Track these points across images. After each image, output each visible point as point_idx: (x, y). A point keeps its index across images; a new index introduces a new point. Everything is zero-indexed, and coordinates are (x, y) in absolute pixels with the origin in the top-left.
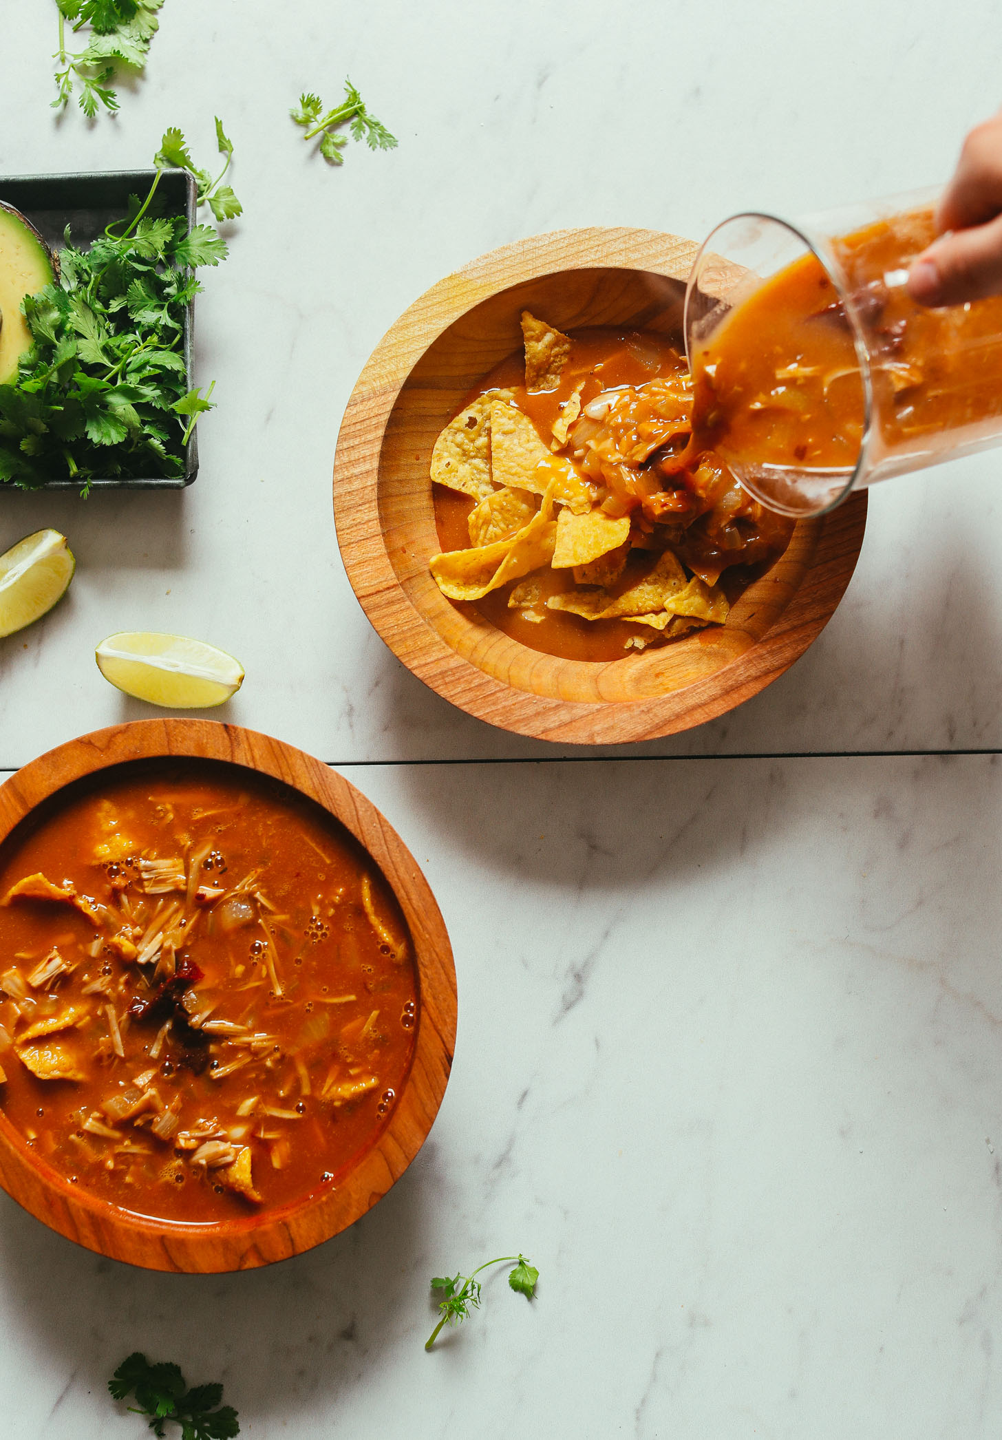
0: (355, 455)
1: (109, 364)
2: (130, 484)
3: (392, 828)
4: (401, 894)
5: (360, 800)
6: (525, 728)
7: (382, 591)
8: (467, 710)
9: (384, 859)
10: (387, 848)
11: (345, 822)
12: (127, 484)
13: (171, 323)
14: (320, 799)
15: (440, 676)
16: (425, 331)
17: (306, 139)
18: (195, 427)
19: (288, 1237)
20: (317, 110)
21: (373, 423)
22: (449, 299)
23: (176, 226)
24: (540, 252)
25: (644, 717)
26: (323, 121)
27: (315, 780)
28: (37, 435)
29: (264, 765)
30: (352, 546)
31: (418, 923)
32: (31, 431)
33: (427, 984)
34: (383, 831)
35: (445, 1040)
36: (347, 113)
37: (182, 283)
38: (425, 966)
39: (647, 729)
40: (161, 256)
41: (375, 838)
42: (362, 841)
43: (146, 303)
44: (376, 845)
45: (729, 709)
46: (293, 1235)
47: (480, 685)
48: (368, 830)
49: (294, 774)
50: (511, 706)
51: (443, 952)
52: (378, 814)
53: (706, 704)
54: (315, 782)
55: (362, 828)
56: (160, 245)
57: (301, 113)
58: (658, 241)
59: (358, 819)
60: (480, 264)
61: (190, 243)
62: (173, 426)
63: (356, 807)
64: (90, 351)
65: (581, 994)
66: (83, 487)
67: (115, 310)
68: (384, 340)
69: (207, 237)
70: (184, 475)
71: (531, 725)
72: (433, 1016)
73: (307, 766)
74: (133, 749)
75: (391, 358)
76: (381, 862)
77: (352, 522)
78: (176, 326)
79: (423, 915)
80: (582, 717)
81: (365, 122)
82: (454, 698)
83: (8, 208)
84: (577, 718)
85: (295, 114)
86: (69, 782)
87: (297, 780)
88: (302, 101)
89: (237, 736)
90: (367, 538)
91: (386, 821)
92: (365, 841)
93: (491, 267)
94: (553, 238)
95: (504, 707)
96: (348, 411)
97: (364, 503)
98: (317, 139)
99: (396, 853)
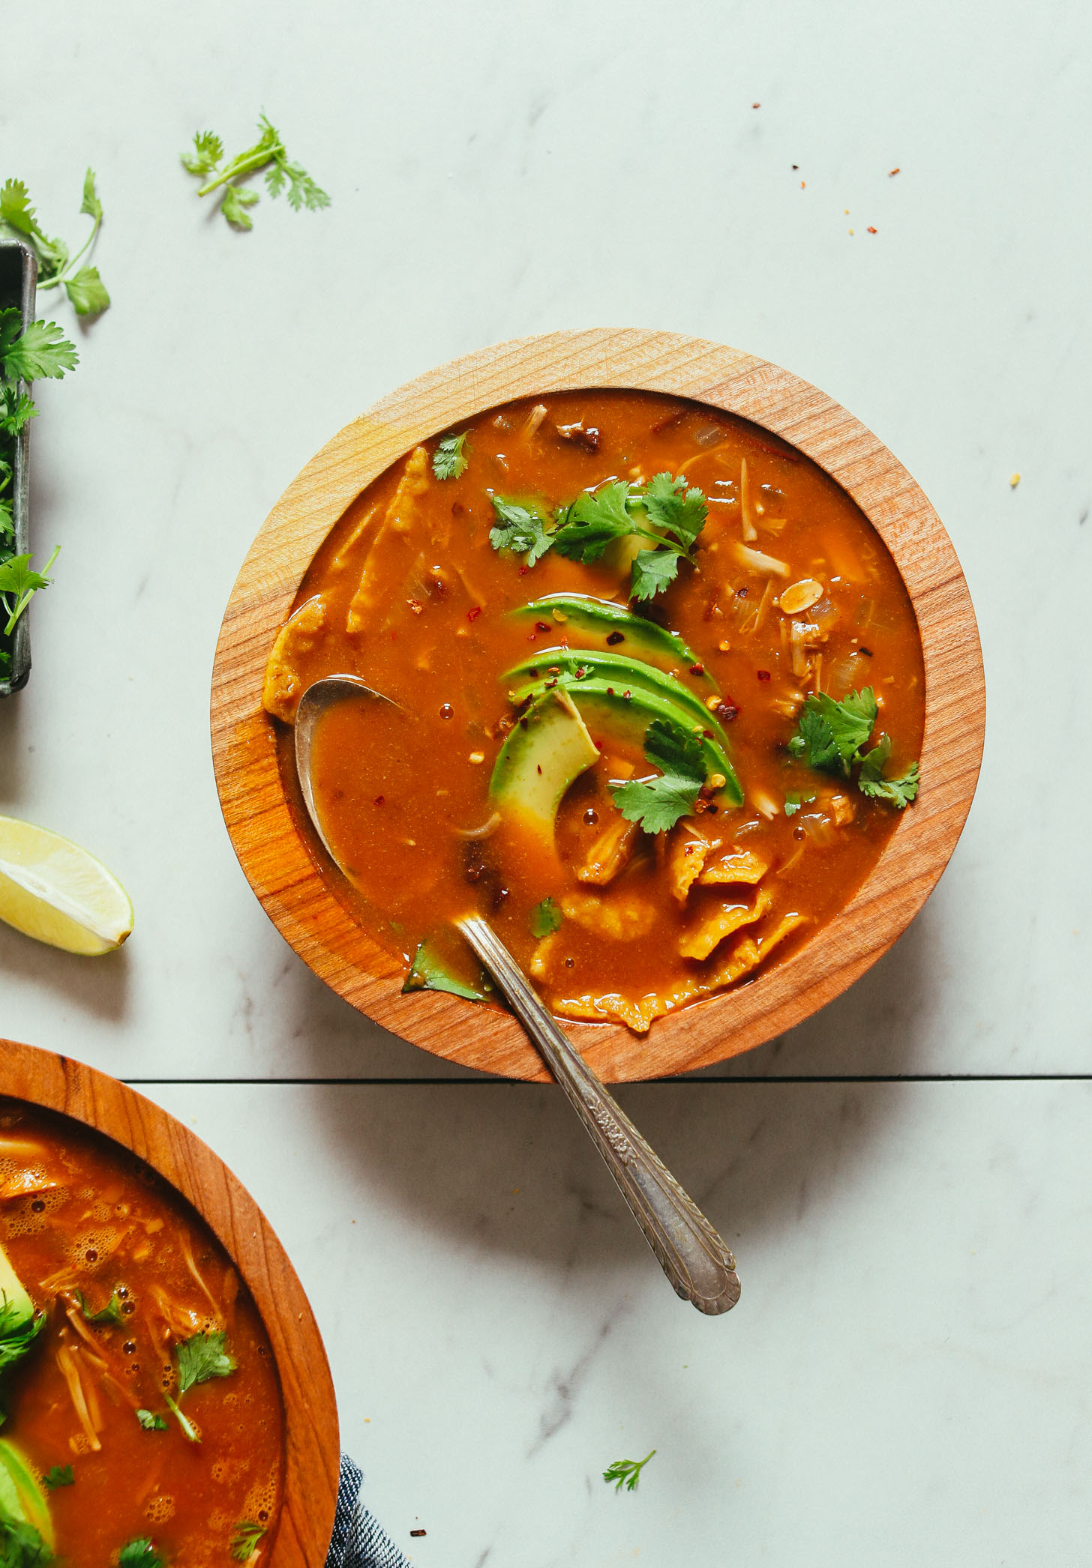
0: (238, 692)
3: (278, 1242)
4: (278, 1339)
5: (239, 1195)
6: (514, 1067)
7: (292, 886)
8: (428, 1048)
9: (262, 1286)
10: (268, 1270)
11: (212, 1224)
14: (181, 1186)
15: (386, 1002)
16: (326, 504)
17: (201, 195)
18: (26, 610)
20: (216, 155)
21: (262, 643)
22: (358, 454)
24: (484, 374)
25: (685, 1037)
26: (225, 170)
27: (179, 1157)
29: (109, 1125)
30: (244, 823)
31: (295, 1385)
34: (265, 1246)
35: (310, 1559)
36: (259, 160)
37: (14, 404)
38: (297, 1449)
39: (691, 1054)
41: (252, 1253)
42: (233, 1256)
44: (253, 1264)
45: (806, 1015)
47: (444, 1010)
48: (244, 1240)
49: (150, 1143)
50: (491, 1037)
52: (263, 1220)
53: (773, 1011)
54: (178, 1160)
55: (237, 1237)
57: (196, 158)
58: (651, 343)
59: (232, 1223)
61: (24, 347)
63: (231, 1206)
65: (567, 1415)
68: (270, 520)
69: (49, 337)
70: (10, 675)
71: (522, 1061)
72: (298, 1522)
73: (170, 1136)
75: (281, 546)
76: (256, 1289)
77: (242, 789)
79: (305, 1375)
80: (594, 1045)
81: (286, 171)
82: (408, 1032)
84: (588, 1046)
85: (187, 160)
87: (153, 1153)
88: (197, 142)
89: (76, 1077)
90: (266, 811)
91: (272, 1232)
92: (237, 1256)
93: (415, 404)
94: (501, 353)
95: (482, 1040)
96: (225, 628)
97: (257, 761)
98: (217, 195)
99: (279, 1281)
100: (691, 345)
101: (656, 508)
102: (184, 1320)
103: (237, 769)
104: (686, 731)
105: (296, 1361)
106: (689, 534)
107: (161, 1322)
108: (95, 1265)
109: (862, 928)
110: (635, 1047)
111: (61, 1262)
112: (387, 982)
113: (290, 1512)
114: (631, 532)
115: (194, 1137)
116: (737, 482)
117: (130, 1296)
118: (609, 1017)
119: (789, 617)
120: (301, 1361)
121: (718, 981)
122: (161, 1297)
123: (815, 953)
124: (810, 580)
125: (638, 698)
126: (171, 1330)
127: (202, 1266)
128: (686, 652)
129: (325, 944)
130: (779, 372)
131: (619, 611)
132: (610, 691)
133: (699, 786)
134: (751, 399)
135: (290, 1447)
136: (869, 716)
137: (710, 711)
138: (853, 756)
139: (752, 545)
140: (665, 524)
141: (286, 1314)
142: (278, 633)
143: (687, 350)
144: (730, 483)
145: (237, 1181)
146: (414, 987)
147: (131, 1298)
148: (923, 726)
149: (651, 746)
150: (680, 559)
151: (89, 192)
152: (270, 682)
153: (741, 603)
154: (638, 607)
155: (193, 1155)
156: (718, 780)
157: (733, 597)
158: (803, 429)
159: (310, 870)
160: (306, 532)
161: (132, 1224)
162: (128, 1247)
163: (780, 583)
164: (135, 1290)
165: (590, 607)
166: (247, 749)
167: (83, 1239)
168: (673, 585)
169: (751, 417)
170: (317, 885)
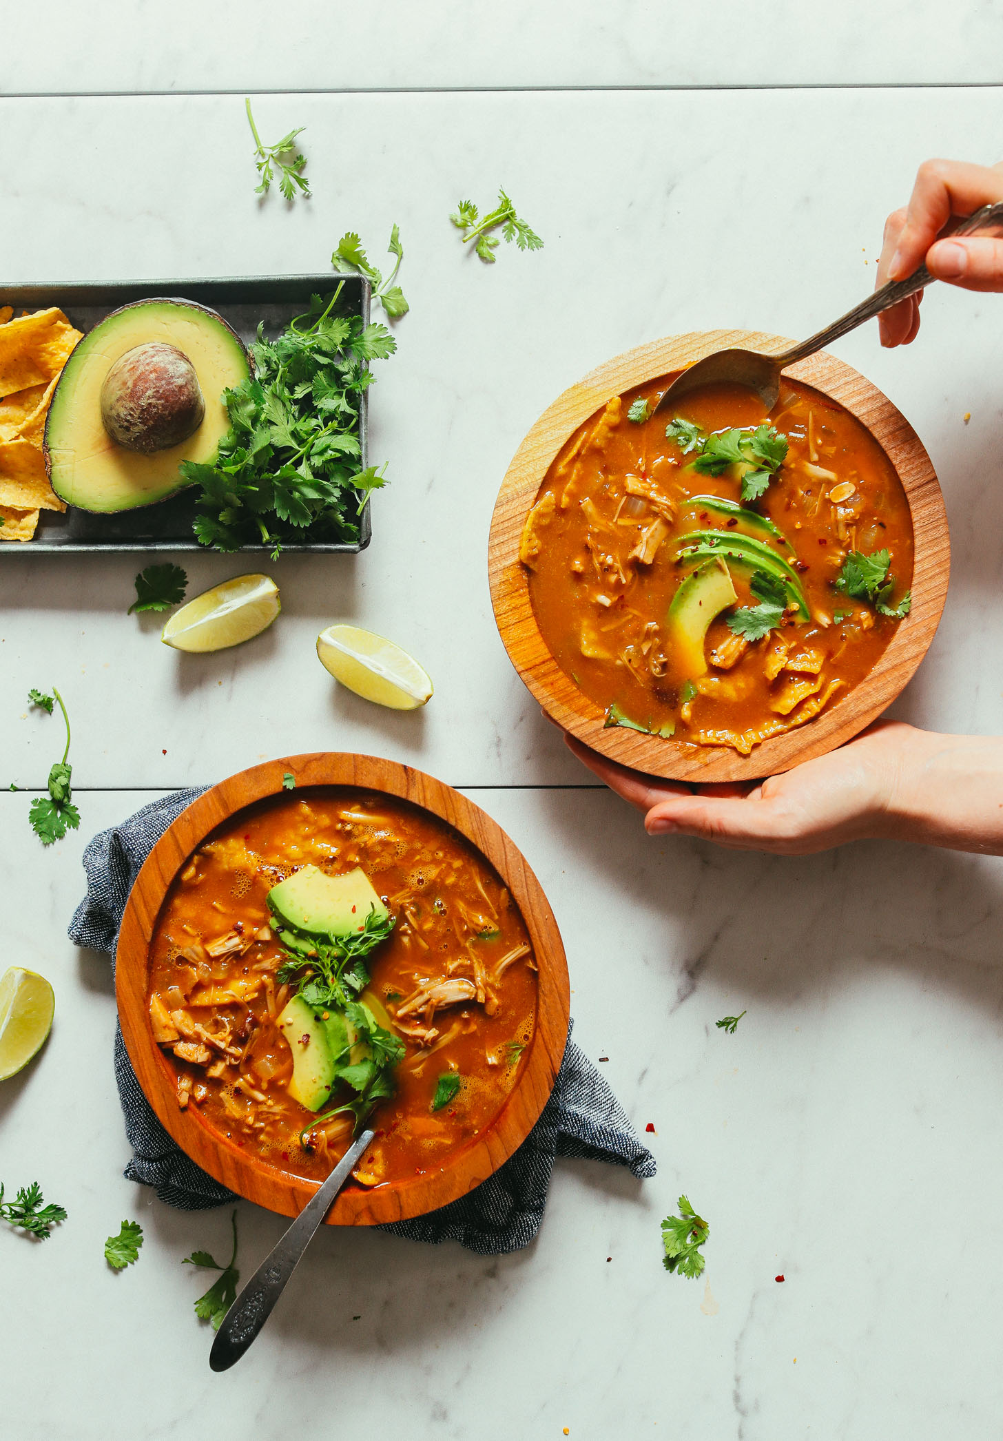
0: (505, 549)
1: (296, 447)
2: (314, 549)
3: (533, 874)
5: (510, 846)
6: (671, 772)
7: (538, 665)
9: (524, 899)
10: (527, 890)
11: (494, 864)
12: (311, 548)
13: (349, 410)
14: (476, 841)
15: (595, 734)
17: (464, 242)
18: (369, 500)
19: (398, 1205)
20: (473, 216)
21: (518, 520)
22: (574, 406)
23: (352, 325)
24: (649, 358)
25: (772, 754)
26: (479, 226)
27: (474, 824)
28: (232, 508)
29: (433, 806)
30: (509, 628)
31: (544, 957)
32: (228, 504)
33: (544, 1010)
34: (525, 876)
35: (553, 1059)
36: (500, 218)
37: (358, 374)
38: (545, 995)
39: (775, 764)
40: (339, 348)
41: (518, 880)
43: (327, 391)
44: (519, 886)
46: (402, 1204)
47: (629, 739)
48: (513, 873)
50: (657, 754)
51: (562, 985)
52: (524, 861)
53: (823, 739)
54: (474, 826)
55: (509, 871)
56: (338, 340)
57: (460, 217)
58: (749, 339)
59: (506, 863)
60: (597, 373)
61: (365, 339)
62: (350, 498)
63: (505, 852)
64: (281, 435)
65: (696, 988)
66: (274, 550)
67: (300, 396)
68: (522, 447)
69: (380, 333)
70: (359, 540)
71: (675, 769)
72: (546, 1037)
73: (469, 812)
74: (324, 775)
75: (529, 462)
76: (520, 901)
77: (507, 608)
78: (354, 412)
79: (549, 951)
80: (718, 758)
81: (515, 225)
83: (211, 313)
84: (714, 759)
85: (454, 219)
86: (266, 795)
88: (460, 208)
89: (413, 777)
90: (522, 621)
91: (529, 867)
92: (509, 882)
93: (608, 376)
94: (659, 345)
95: (652, 756)
96: (496, 511)
97: (517, 591)
98: (474, 240)
99: (534, 896)
100: (774, 340)
101: (758, 445)
102: (474, 919)
103: (505, 596)
104: (775, 577)
105: (544, 943)
106: (777, 461)
107: (461, 921)
108: (422, 887)
109: (876, 689)
110: (741, 761)
111: (403, 886)
112: (595, 722)
113: (541, 1032)
114: (740, 461)
115: (483, 813)
116: (807, 426)
117: (444, 906)
118: (726, 743)
119: (835, 504)
120: (547, 943)
121: (793, 722)
122: (461, 906)
123: (849, 704)
124: (847, 483)
125: (747, 557)
126: (467, 926)
127: (486, 886)
128: (775, 529)
129: (558, 700)
130: (827, 356)
131: (734, 506)
132: (730, 553)
133: (782, 610)
134: (810, 372)
135: (541, 994)
136: (884, 565)
137: (790, 566)
138: (875, 589)
139: (815, 463)
140: (762, 455)
141: (540, 918)
142: (529, 515)
143: (771, 343)
144: (803, 426)
145: (509, 838)
146: (611, 725)
147: (445, 907)
148: (913, 569)
149: (754, 586)
150: (770, 476)
151: (394, 240)
152: (525, 544)
153: (808, 499)
154: (746, 505)
155: (483, 823)
156: (795, 606)
157: (803, 495)
158: (841, 390)
159: (549, 656)
160: (544, 453)
161: (444, 863)
162: (442, 877)
163: (830, 484)
164: (446, 901)
165: (717, 504)
166: (511, 584)
167: (415, 872)
168: (766, 492)
169: (810, 384)
170: (553, 664)
